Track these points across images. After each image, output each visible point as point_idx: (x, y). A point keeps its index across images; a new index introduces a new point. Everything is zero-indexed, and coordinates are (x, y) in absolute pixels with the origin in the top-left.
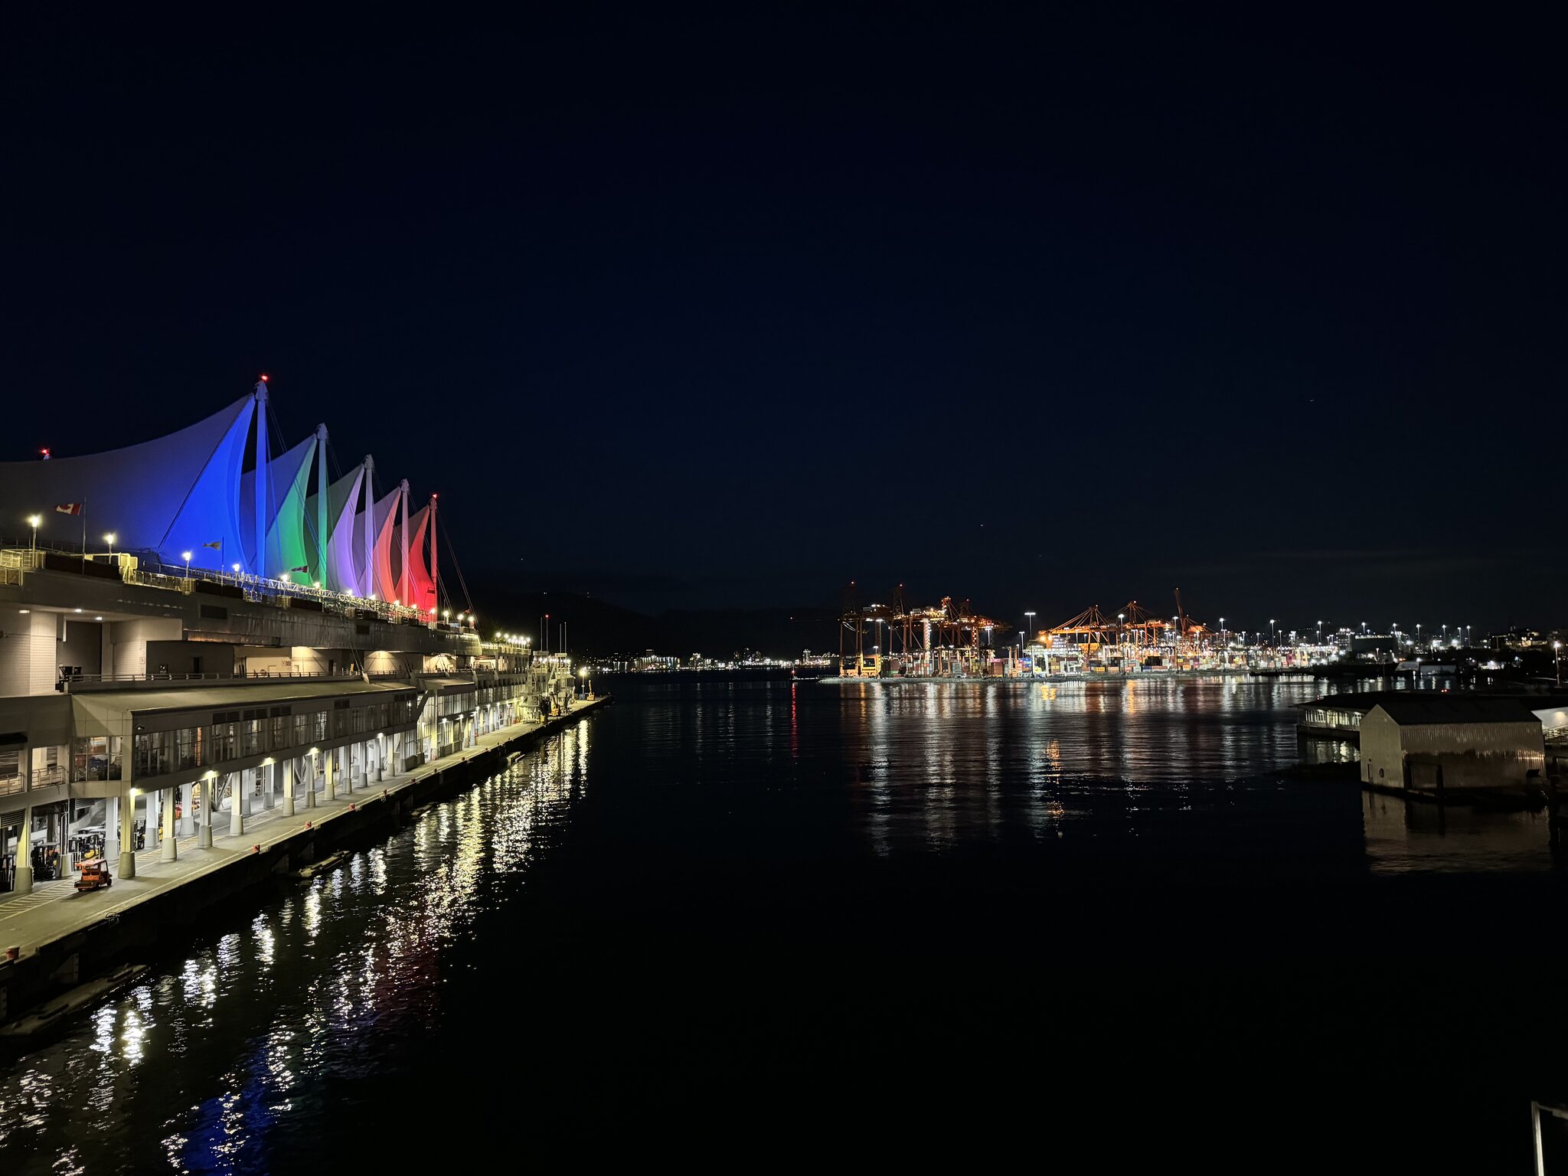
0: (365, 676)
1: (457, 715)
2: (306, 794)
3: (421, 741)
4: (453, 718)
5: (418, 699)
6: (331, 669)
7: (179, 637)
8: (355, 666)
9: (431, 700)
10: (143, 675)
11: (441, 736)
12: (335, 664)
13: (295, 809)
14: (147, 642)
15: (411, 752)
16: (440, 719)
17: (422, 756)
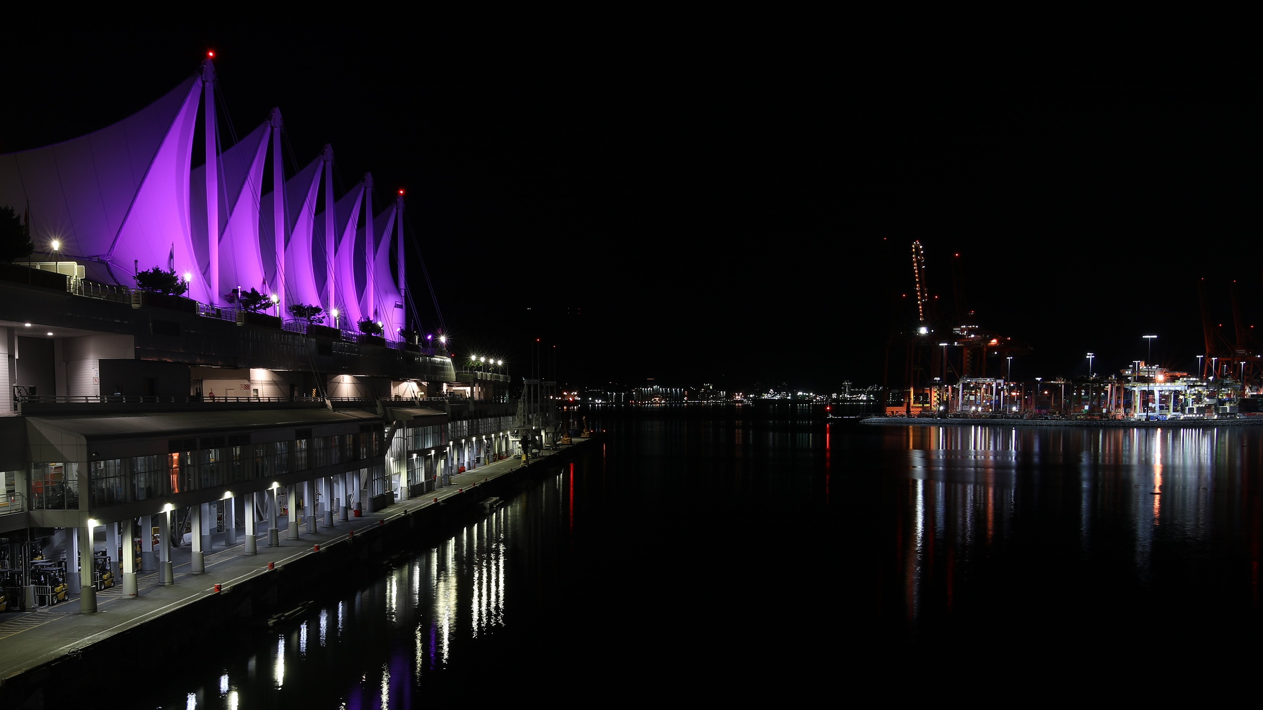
0: (328, 402)
1: (429, 450)
2: (269, 531)
3: (390, 478)
4: (423, 453)
5: (386, 431)
6: (292, 395)
7: (131, 356)
8: (317, 391)
9: (399, 433)
10: (97, 397)
11: (411, 473)
12: (296, 388)
13: (258, 548)
14: (99, 360)
15: (378, 490)
16: (409, 454)
17: (392, 495)
